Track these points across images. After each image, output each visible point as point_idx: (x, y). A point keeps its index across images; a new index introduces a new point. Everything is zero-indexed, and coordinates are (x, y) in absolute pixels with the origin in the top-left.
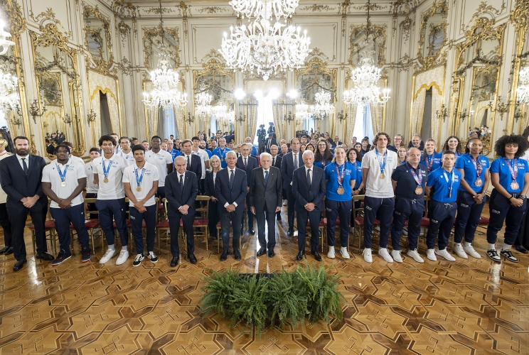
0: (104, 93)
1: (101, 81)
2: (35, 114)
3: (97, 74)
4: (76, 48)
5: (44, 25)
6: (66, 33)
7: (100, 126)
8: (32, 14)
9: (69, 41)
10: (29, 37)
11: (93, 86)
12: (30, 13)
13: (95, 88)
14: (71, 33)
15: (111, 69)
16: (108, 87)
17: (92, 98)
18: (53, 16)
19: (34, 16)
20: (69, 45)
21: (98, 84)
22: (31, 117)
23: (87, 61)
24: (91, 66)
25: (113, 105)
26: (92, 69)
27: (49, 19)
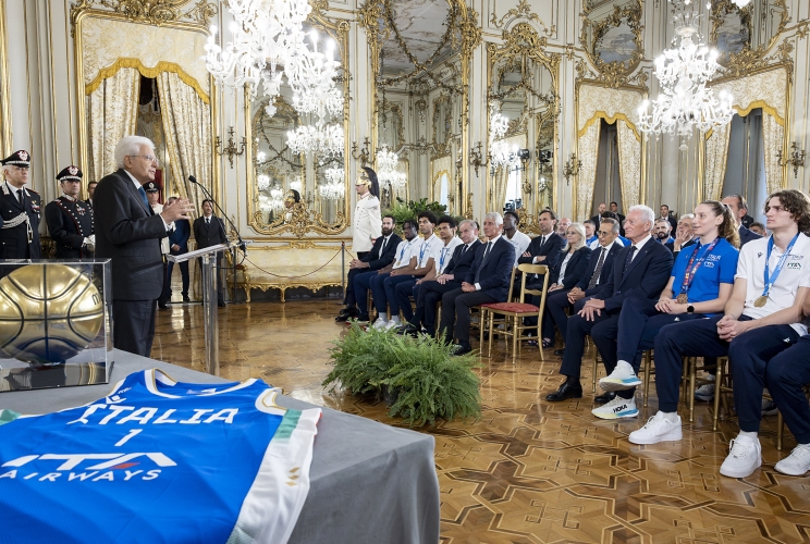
0: (610, 122)
1: (606, 102)
2: (477, 163)
3: (600, 89)
4: (561, 51)
5: (509, 30)
6: (546, 31)
7: (591, 190)
8: (495, 18)
9: (549, 41)
10: (485, 52)
11: (587, 112)
12: (491, 17)
13: (590, 115)
14: (554, 29)
15: (634, 74)
16: (622, 111)
17: (578, 134)
18: (527, 10)
19: (497, 21)
20: (548, 49)
21: (599, 108)
22: (473, 167)
23: (578, 68)
24: (586, 77)
25: (629, 144)
26: (588, 81)
27: (519, 17)
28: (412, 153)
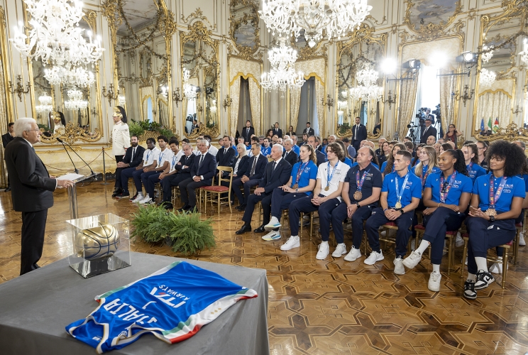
0: (245, 78)
1: (243, 67)
2: (177, 99)
3: (239, 60)
4: (219, 38)
5: (192, 25)
6: (211, 27)
7: (237, 114)
8: (183, 17)
9: (213, 33)
10: (179, 37)
11: (234, 72)
12: (181, 17)
13: (235, 74)
14: (216, 26)
15: (256, 53)
16: (251, 72)
17: (231, 84)
18: (201, 14)
19: (185, 19)
20: (213, 37)
21: (239, 71)
22: (175, 102)
23: (229, 49)
24: (233, 53)
25: (255, 90)
26: (234, 56)
27: (196, 18)
28: (127, 83)
